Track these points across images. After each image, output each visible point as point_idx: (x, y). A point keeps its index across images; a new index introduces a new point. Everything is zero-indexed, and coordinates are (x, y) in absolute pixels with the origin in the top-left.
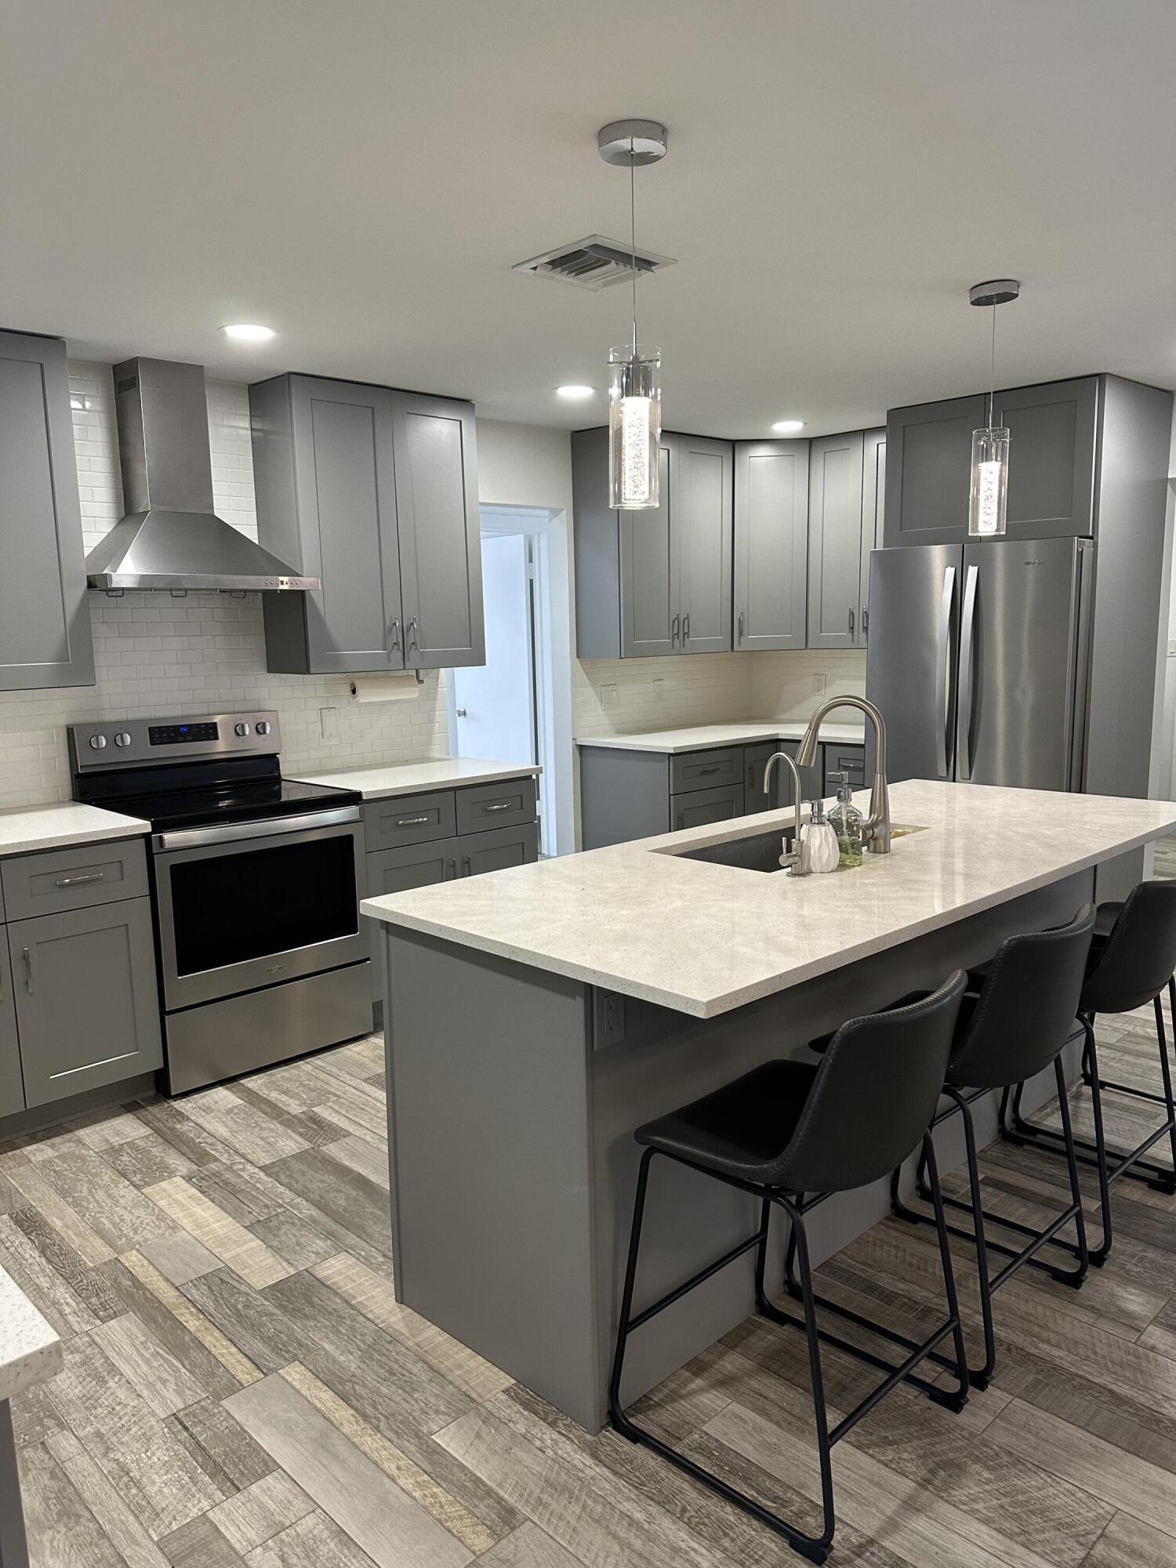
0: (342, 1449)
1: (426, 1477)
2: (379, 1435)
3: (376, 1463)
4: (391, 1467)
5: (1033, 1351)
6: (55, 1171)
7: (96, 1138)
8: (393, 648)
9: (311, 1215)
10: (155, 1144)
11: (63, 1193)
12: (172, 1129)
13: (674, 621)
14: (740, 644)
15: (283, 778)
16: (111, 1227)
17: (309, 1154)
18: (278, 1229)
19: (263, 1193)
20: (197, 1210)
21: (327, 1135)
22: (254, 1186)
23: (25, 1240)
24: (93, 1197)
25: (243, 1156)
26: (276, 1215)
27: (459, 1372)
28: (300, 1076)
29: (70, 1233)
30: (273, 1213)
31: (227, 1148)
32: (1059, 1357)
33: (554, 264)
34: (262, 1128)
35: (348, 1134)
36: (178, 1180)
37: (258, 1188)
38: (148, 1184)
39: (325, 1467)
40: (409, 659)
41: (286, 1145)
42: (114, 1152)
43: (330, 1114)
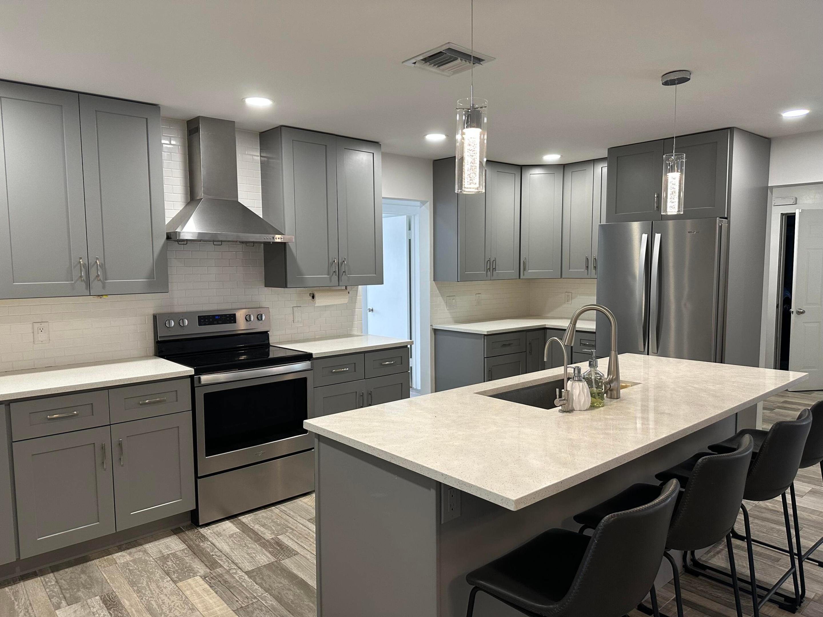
6: (129, 569)
7: (155, 550)
8: (333, 274)
9: (272, 605)
10: (187, 555)
11: (132, 584)
12: (198, 546)
13: (487, 262)
14: (524, 275)
15: (271, 344)
16: (157, 607)
17: (273, 564)
18: (253, 612)
19: (246, 589)
20: (207, 598)
21: (285, 554)
22: (241, 584)
24: (149, 587)
25: (236, 564)
26: (252, 604)
28: (272, 516)
29: (133, 610)
30: (251, 602)
31: (228, 559)
33: (425, 60)
34: (248, 548)
35: (297, 553)
36: (198, 578)
37: (243, 586)
38: (181, 580)
40: (341, 281)
41: (262, 559)
42: (164, 559)
43: (288, 540)
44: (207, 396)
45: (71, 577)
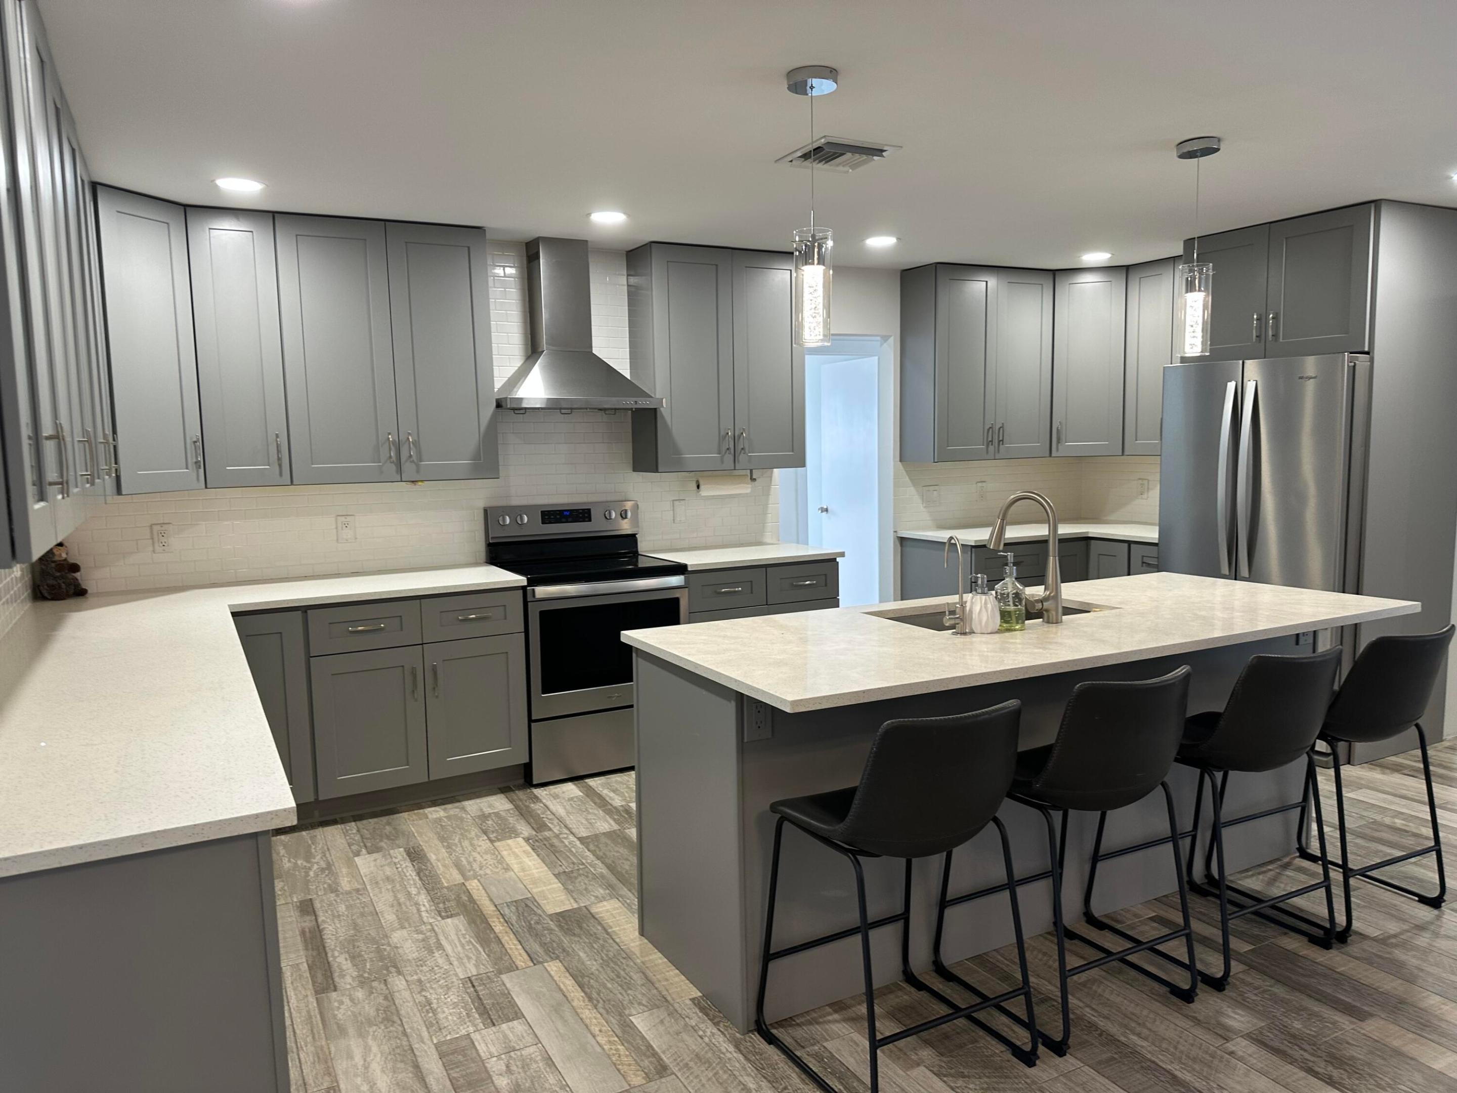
0: (568, 1015)
1: (616, 1039)
2: (595, 1010)
3: (587, 1026)
4: (596, 1030)
5: (1123, 1039)
6: (441, 825)
7: (475, 807)
8: (726, 453)
9: (601, 873)
11: (442, 839)
12: (528, 807)
13: (988, 430)
14: (1057, 450)
15: (640, 553)
18: (576, 878)
19: (574, 855)
20: (526, 860)
22: (570, 849)
23: (410, 865)
24: (461, 844)
25: (569, 829)
26: (578, 870)
27: (665, 983)
28: (628, 781)
29: (439, 864)
30: (577, 868)
32: (1142, 1047)
34: (589, 813)
36: (520, 840)
37: (572, 851)
38: (499, 840)
39: (553, 1022)
42: (484, 817)
44: (543, 614)
45: (374, 828)
